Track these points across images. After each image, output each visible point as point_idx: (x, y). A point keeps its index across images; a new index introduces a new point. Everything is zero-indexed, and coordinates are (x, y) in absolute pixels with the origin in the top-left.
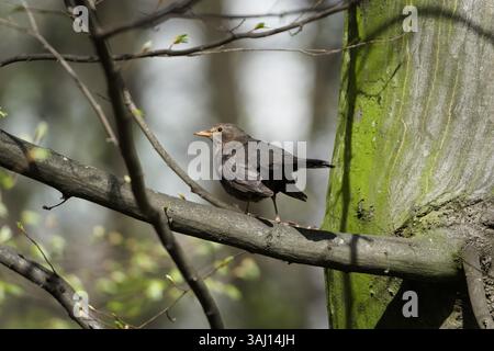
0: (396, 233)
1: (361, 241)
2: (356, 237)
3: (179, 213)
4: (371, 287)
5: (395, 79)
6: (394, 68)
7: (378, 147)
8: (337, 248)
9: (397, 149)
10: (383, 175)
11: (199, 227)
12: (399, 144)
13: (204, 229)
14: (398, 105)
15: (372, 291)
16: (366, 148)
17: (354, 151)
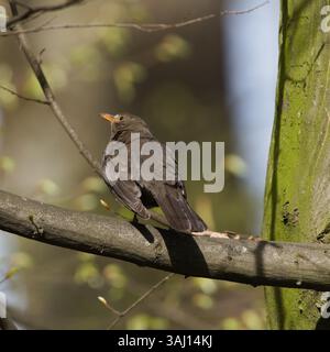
0: (318, 238)
1: (268, 248)
2: (262, 244)
3: (51, 222)
4: (300, 302)
5: (319, 62)
6: (318, 49)
7: (303, 141)
8: (239, 258)
9: (320, 142)
10: (307, 173)
11: (76, 238)
12: (322, 136)
13: (82, 240)
14: (322, 91)
15: (301, 307)
16: (292, 142)
17: (281, 147)
